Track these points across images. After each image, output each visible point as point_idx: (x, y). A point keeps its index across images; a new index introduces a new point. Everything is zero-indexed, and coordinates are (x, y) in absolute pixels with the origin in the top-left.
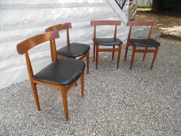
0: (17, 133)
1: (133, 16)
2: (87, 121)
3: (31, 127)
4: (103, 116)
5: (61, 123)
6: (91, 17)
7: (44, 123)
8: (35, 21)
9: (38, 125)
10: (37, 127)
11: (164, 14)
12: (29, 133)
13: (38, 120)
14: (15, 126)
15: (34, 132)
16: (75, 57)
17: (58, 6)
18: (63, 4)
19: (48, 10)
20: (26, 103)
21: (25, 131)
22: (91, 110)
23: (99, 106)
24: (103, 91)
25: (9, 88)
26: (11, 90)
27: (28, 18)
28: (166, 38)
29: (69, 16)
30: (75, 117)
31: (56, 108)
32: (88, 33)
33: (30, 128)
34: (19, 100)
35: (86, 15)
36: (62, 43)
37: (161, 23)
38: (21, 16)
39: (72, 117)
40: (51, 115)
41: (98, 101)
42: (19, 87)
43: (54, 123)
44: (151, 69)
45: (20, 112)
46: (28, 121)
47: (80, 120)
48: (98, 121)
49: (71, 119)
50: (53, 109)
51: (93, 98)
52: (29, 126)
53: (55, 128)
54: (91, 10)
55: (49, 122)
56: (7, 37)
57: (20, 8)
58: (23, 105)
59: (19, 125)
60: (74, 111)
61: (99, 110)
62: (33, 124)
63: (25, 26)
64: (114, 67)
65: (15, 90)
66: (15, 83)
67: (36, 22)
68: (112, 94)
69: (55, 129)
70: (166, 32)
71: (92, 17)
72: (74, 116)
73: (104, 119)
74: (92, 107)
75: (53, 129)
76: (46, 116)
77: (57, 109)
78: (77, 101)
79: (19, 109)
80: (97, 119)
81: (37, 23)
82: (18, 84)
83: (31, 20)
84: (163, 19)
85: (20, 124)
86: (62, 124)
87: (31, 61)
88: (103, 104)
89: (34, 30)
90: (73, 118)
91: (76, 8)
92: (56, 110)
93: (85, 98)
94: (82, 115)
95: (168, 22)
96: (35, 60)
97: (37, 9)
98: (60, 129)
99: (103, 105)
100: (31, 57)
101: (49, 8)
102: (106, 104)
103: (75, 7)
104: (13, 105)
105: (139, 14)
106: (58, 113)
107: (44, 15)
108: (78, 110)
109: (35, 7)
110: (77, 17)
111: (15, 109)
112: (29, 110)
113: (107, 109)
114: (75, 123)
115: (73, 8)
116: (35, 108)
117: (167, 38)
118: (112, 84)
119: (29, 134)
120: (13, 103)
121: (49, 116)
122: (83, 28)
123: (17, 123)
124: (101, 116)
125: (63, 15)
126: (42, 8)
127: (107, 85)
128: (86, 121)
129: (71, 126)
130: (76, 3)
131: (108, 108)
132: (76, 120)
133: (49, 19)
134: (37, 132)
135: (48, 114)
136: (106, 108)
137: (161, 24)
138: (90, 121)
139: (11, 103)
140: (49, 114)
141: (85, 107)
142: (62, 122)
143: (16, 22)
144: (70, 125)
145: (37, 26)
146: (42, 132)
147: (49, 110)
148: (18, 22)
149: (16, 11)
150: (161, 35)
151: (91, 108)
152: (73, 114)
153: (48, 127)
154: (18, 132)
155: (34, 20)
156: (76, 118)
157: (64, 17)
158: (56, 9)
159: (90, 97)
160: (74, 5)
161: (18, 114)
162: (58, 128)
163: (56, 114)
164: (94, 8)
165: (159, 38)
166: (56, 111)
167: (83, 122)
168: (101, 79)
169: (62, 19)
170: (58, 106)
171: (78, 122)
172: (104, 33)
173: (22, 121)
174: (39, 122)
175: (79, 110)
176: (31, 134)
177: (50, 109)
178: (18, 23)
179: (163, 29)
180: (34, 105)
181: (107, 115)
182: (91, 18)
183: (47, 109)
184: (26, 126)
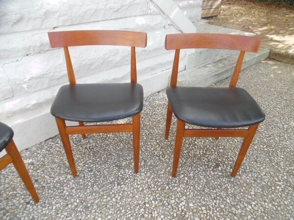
1: (214, 7)
6: (61, 19)
11: (279, 4)
28: (281, 61)
37: (271, 23)
44: (233, 174)
70: (281, 46)
71: (66, 17)
84: (277, 14)
95: (285, 22)
105: (230, 4)
117: (284, 61)
137: (273, 27)
150: (270, 53)
165: (266, 59)
179: (276, 37)
182: (64, 21)
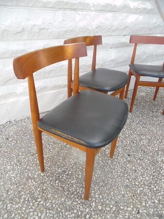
0: (5, 207)
2: (122, 208)
3: (28, 200)
4: (149, 203)
5: (76, 204)
7: (49, 196)
8: (48, 29)
9: (39, 200)
10: (37, 203)
12: (23, 213)
13: (39, 189)
14: (3, 193)
15: (32, 213)
16: (106, 92)
17: (85, 7)
18: (91, 5)
19: (68, 12)
20: (24, 154)
21: (17, 206)
22: (127, 186)
23: (140, 180)
24: (144, 152)
25: (4, 127)
26: (5, 130)
27: (39, 22)
29: (99, 26)
30: (99, 195)
31: (69, 171)
32: (122, 55)
33: (26, 202)
34: (16, 148)
35: (124, 27)
36: (83, 67)
38: (29, 20)
39: (94, 193)
40: (59, 184)
41: (139, 170)
42: (17, 126)
43: (65, 201)
45: (14, 170)
46: (23, 188)
47: (108, 202)
48: (140, 211)
49: (92, 198)
50: (65, 172)
51: (129, 161)
52: (25, 199)
53: (65, 212)
54: (132, 19)
55: (56, 196)
56: (6, 51)
57: (27, 6)
58: (20, 156)
59: (9, 193)
60: (98, 181)
61: (142, 189)
62: (30, 195)
63: (32, 36)
64: (157, 111)
65: (12, 130)
66: (12, 120)
67: (50, 30)
68: (160, 160)
69: (66, 214)
72: (97, 192)
73: (152, 210)
74: (128, 179)
75: (62, 213)
76: (52, 183)
77: (70, 173)
78: (102, 163)
79: (13, 163)
80: (139, 206)
81: (52, 32)
82: (16, 122)
83: (42, 27)
85: (12, 192)
86: (78, 206)
87: (36, 90)
88: (147, 176)
89: (46, 43)
90: (97, 196)
91: (110, 14)
92: (68, 175)
93: (116, 160)
94: (112, 193)
96: (44, 89)
97: (52, 9)
98: (73, 215)
99: (147, 178)
100: (37, 85)
101: (71, 9)
102: (151, 177)
103: (110, 11)
104: (6, 154)
106: (72, 182)
107: (63, 20)
108: (104, 181)
109: (50, 6)
110: (109, 29)
111: (8, 162)
112: (28, 167)
113: (155, 189)
114: (100, 208)
115: (106, 14)
116: (36, 165)
118: (158, 140)
119: (23, 215)
120: (6, 151)
121: (57, 185)
122: (116, 48)
123: (7, 189)
124: (145, 201)
125: (90, 24)
126: (60, 9)
127: (149, 140)
128: (120, 208)
129: (93, 213)
130: (111, 5)
131: (157, 187)
132: (102, 201)
133: (69, 27)
134: (36, 213)
135: (56, 180)
136: (152, 187)
138: (126, 208)
139: (4, 151)
140: (57, 182)
141: (116, 176)
142: (77, 200)
143: (21, 29)
144: (92, 209)
145: (51, 37)
146: (44, 214)
147: (57, 172)
148: (23, 28)
149: (21, 10)
151: (127, 181)
152: (96, 188)
153: (54, 206)
154: (7, 206)
155: (47, 27)
156: (101, 197)
157: (92, 26)
158: (80, 13)
159: (123, 160)
160: (108, 9)
161: (11, 172)
162: (70, 212)
163: (69, 183)
164: (136, 16)
166: (69, 177)
167: (114, 208)
168: (139, 129)
169: (88, 29)
170: (72, 168)
171: (105, 207)
172: (144, 57)
173: (15, 186)
174: (41, 194)
175: (106, 182)
176: (26, 216)
177: (60, 171)
178: (23, 30)
180: (35, 160)
181: (157, 202)
183: (54, 171)
184: (20, 198)
